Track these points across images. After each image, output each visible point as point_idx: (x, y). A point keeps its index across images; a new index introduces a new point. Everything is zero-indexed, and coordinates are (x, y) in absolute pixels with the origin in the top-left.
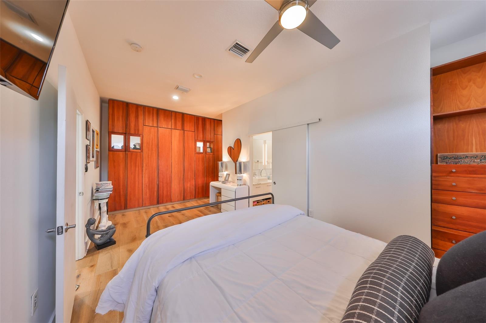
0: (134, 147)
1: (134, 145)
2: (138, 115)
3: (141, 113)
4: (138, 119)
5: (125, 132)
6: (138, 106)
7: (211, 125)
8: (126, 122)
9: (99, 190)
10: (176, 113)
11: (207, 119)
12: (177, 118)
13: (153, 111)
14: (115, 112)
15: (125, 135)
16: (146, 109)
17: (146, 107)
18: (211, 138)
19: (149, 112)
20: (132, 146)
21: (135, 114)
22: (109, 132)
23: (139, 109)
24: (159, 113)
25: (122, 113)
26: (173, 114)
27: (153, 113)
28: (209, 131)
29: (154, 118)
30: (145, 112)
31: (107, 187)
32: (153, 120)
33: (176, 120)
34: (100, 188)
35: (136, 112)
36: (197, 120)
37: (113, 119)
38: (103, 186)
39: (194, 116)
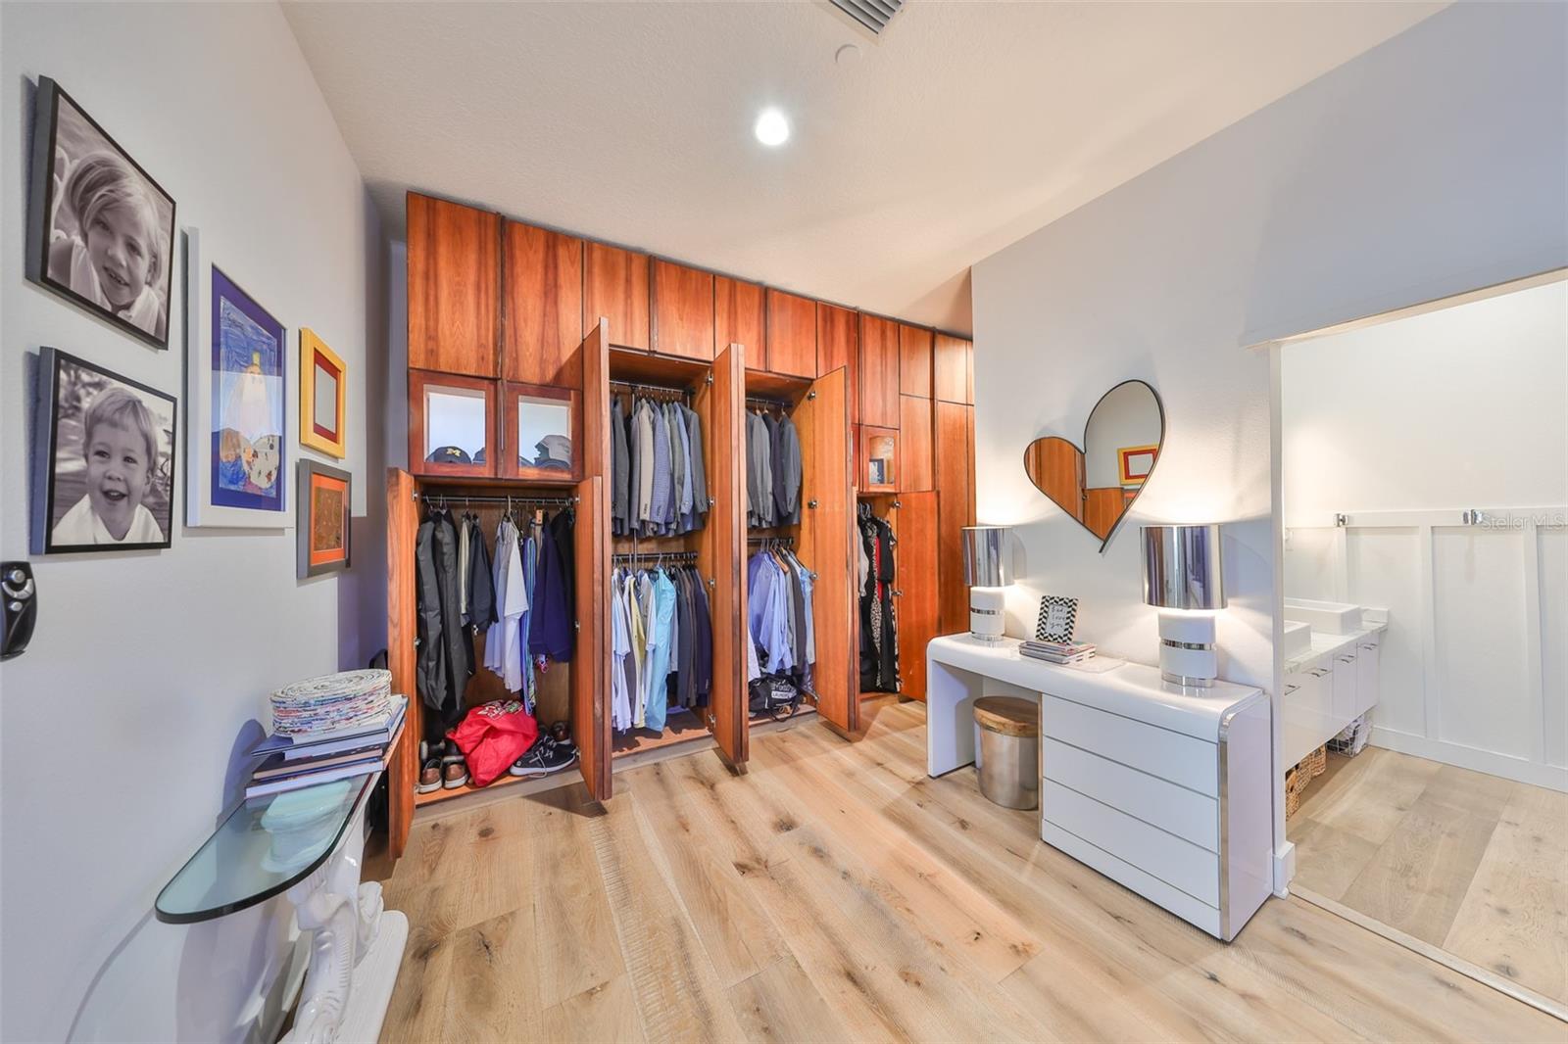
0: (537, 454)
1: (540, 446)
2: (556, 285)
3: (568, 272)
4: (556, 303)
5: (491, 376)
6: (554, 239)
7: (884, 347)
8: (495, 319)
9: (290, 755)
10: (735, 285)
11: (867, 317)
12: (739, 310)
13: (628, 268)
14: (442, 263)
15: (492, 388)
16: (597, 255)
17: (596, 245)
18: (884, 414)
19: (610, 271)
20: (528, 451)
21: (539, 277)
22: (408, 368)
23: (562, 252)
24: (658, 278)
25: (479, 269)
26: (723, 291)
27: (628, 281)
28: (879, 376)
29: (632, 304)
30: (590, 272)
31: (343, 729)
32: (628, 315)
33: (736, 319)
34: (298, 739)
35: (546, 267)
36: (825, 320)
37: (432, 298)
38: (316, 717)
39: (815, 301)
